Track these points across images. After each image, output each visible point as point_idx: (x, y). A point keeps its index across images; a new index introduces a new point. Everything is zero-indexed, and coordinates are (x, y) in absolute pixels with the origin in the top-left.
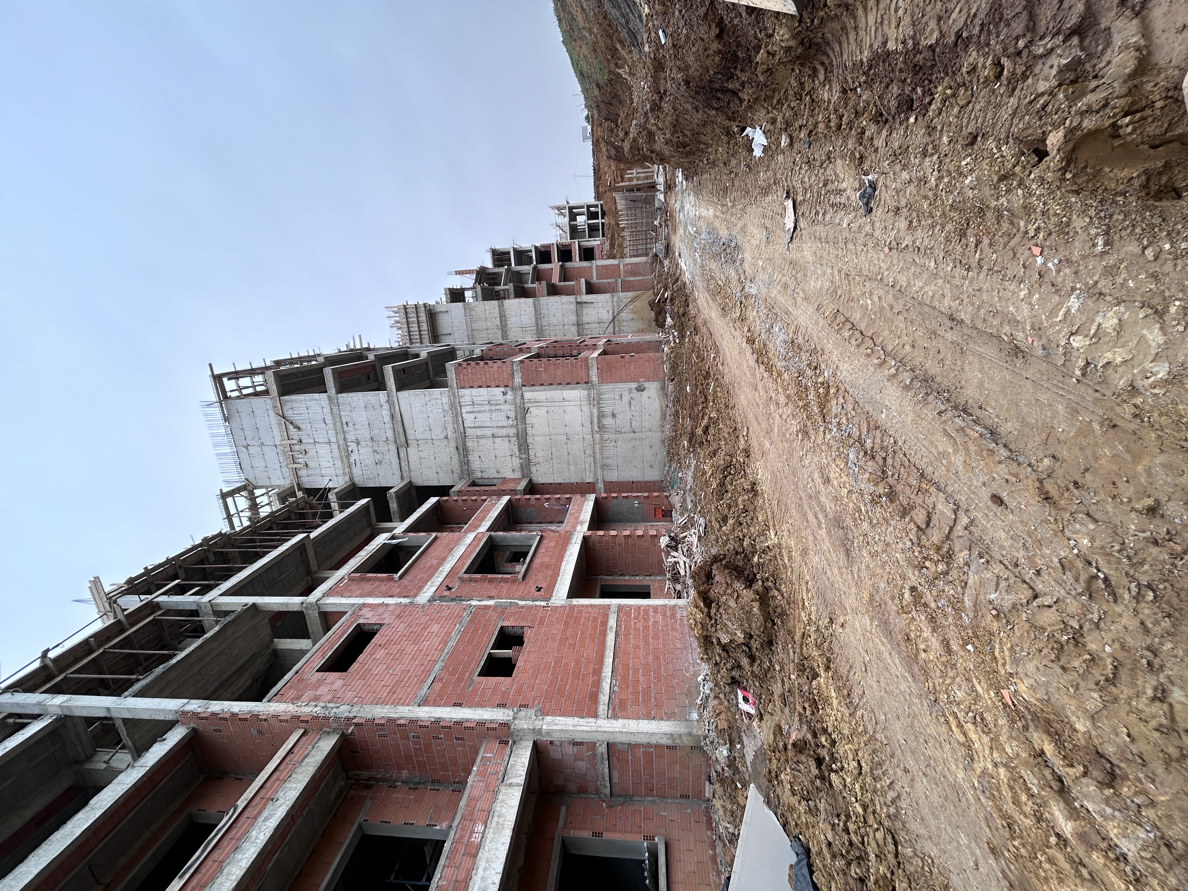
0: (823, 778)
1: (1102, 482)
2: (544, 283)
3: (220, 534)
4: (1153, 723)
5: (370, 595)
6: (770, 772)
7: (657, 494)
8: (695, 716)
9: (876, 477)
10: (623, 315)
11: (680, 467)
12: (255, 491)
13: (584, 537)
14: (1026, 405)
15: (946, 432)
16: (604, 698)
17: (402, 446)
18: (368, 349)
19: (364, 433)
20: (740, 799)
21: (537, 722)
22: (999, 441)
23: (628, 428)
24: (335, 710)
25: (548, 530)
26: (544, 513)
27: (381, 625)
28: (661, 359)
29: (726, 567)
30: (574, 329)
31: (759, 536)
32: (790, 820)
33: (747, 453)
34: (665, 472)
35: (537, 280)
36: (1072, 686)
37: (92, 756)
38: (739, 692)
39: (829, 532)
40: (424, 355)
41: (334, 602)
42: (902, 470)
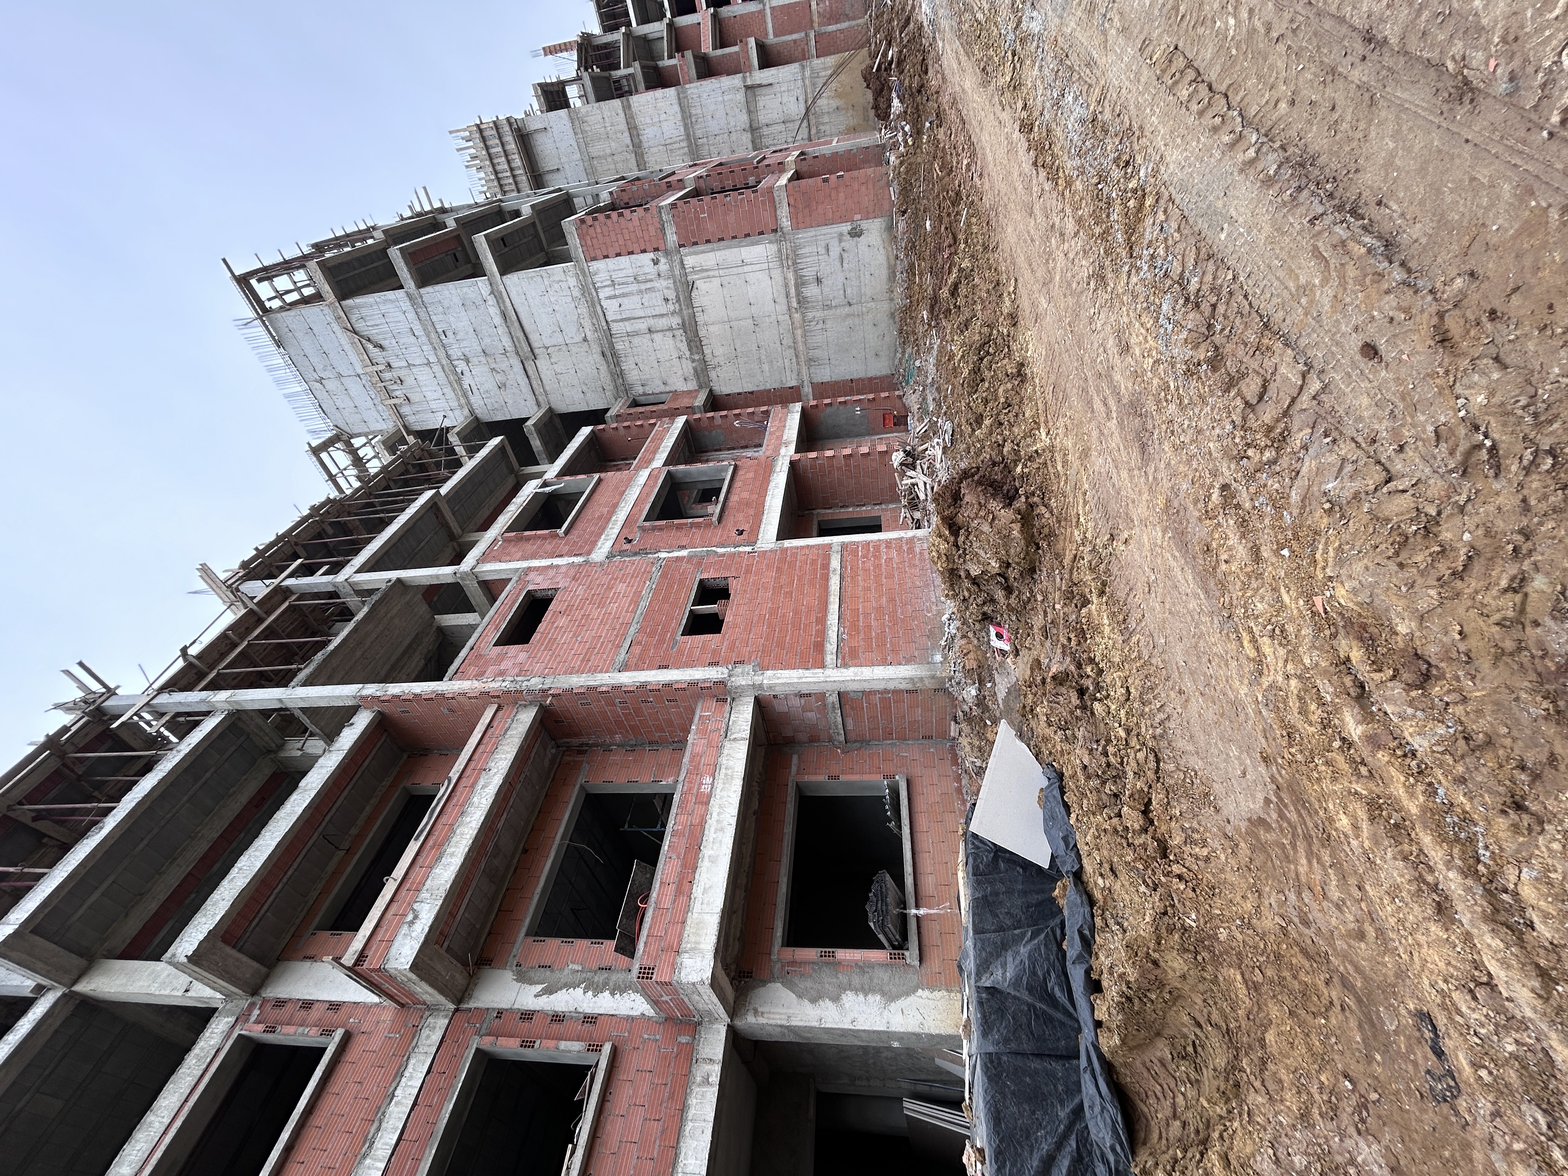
0: (1084, 708)
1: (1533, 307)
2: (689, 54)
3: (329, 501)
4: (1497, 617)
5: (533, 556)
6: (1024, 707)
7: (887, 394)
8: (938, 658)
9: (1196, 335)
10: (822, 102)
11: (918, 351)
12: (352, 441)
13: (791, 463)
14: (1452, 191)
15: (1316, 253)
16: (831, 647)
17: (527, 358)
18: (443, 210)
19: (472, 346)
20: (989, 736)
21: (756, 678)
22: (1394, 259)
23: (840, 300)
24: (525, 683)
25: (743, 457)
26: (734, 436)
27: (556, 590)
28: (885, 178)
29: (979, 483)
30: (746, 138)
31: (1024, 438)
32: (1043, 749)
33: (1014, 319)
34: (897, 362)
35: (678, 51)
36: (1405, 585)
37: (283, 745)
38: (991, 628)
39: (1121, 423)
40: (526, 210)
41: (492, 569)
42: (1238, 321)
